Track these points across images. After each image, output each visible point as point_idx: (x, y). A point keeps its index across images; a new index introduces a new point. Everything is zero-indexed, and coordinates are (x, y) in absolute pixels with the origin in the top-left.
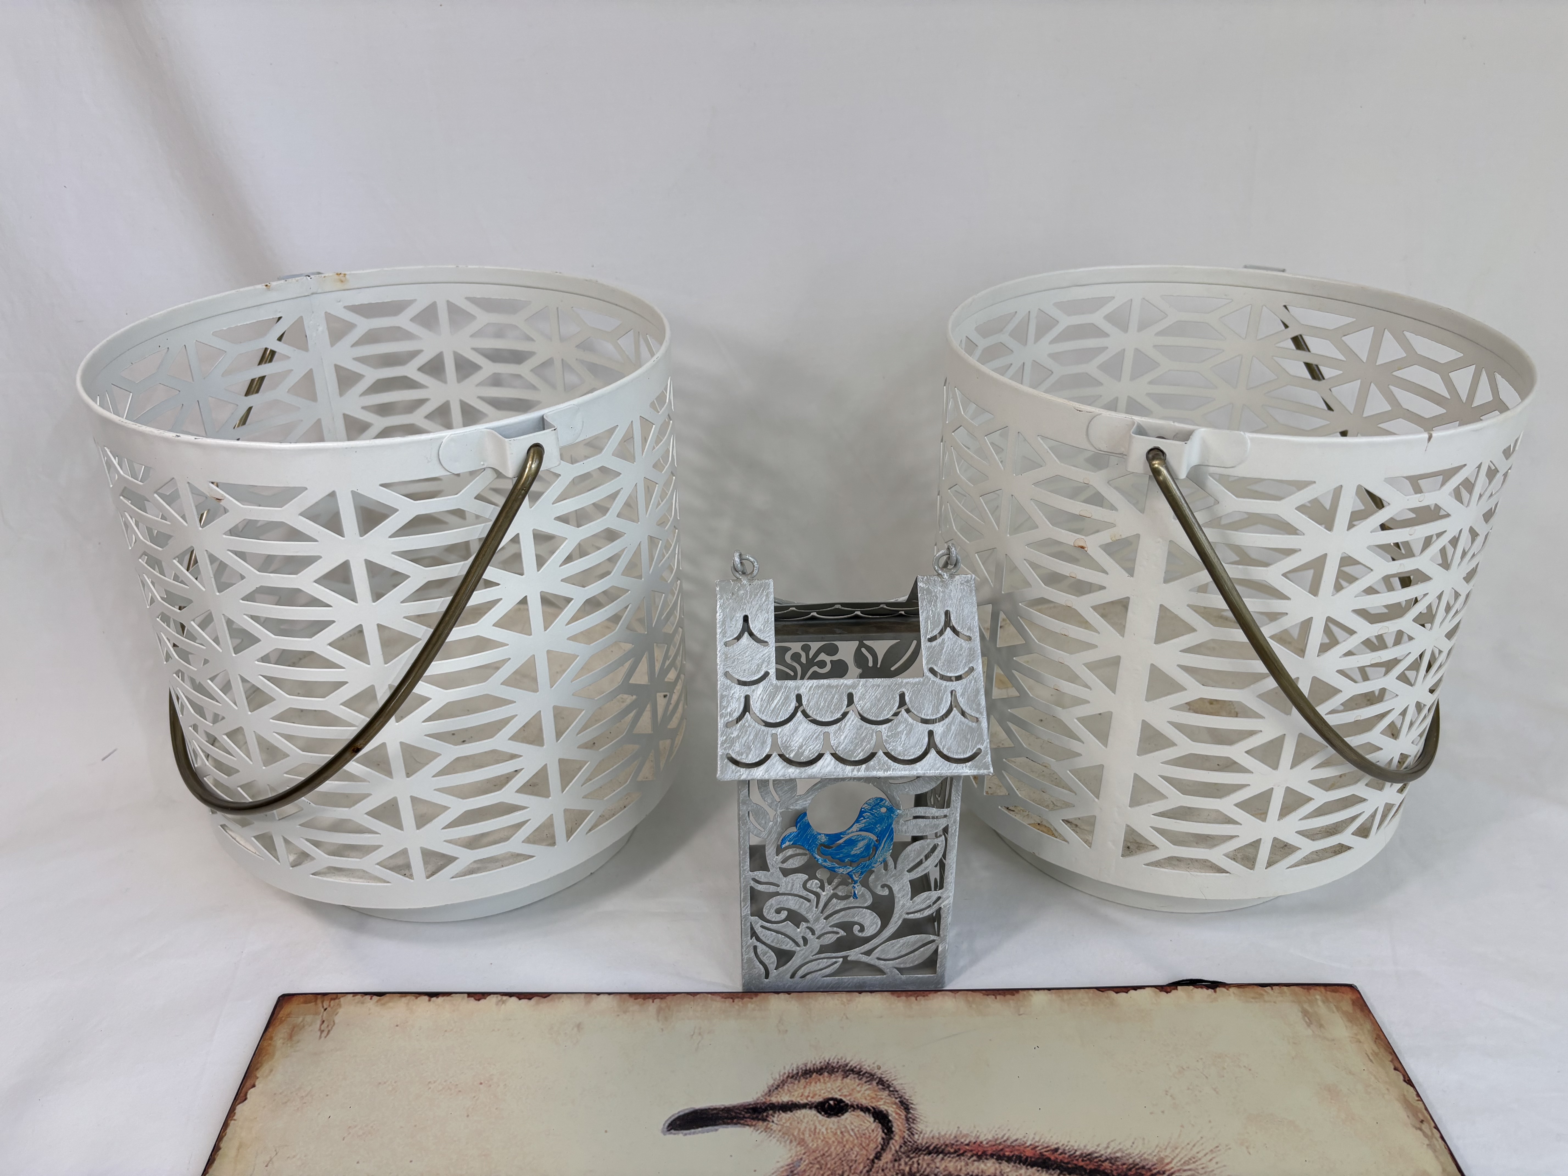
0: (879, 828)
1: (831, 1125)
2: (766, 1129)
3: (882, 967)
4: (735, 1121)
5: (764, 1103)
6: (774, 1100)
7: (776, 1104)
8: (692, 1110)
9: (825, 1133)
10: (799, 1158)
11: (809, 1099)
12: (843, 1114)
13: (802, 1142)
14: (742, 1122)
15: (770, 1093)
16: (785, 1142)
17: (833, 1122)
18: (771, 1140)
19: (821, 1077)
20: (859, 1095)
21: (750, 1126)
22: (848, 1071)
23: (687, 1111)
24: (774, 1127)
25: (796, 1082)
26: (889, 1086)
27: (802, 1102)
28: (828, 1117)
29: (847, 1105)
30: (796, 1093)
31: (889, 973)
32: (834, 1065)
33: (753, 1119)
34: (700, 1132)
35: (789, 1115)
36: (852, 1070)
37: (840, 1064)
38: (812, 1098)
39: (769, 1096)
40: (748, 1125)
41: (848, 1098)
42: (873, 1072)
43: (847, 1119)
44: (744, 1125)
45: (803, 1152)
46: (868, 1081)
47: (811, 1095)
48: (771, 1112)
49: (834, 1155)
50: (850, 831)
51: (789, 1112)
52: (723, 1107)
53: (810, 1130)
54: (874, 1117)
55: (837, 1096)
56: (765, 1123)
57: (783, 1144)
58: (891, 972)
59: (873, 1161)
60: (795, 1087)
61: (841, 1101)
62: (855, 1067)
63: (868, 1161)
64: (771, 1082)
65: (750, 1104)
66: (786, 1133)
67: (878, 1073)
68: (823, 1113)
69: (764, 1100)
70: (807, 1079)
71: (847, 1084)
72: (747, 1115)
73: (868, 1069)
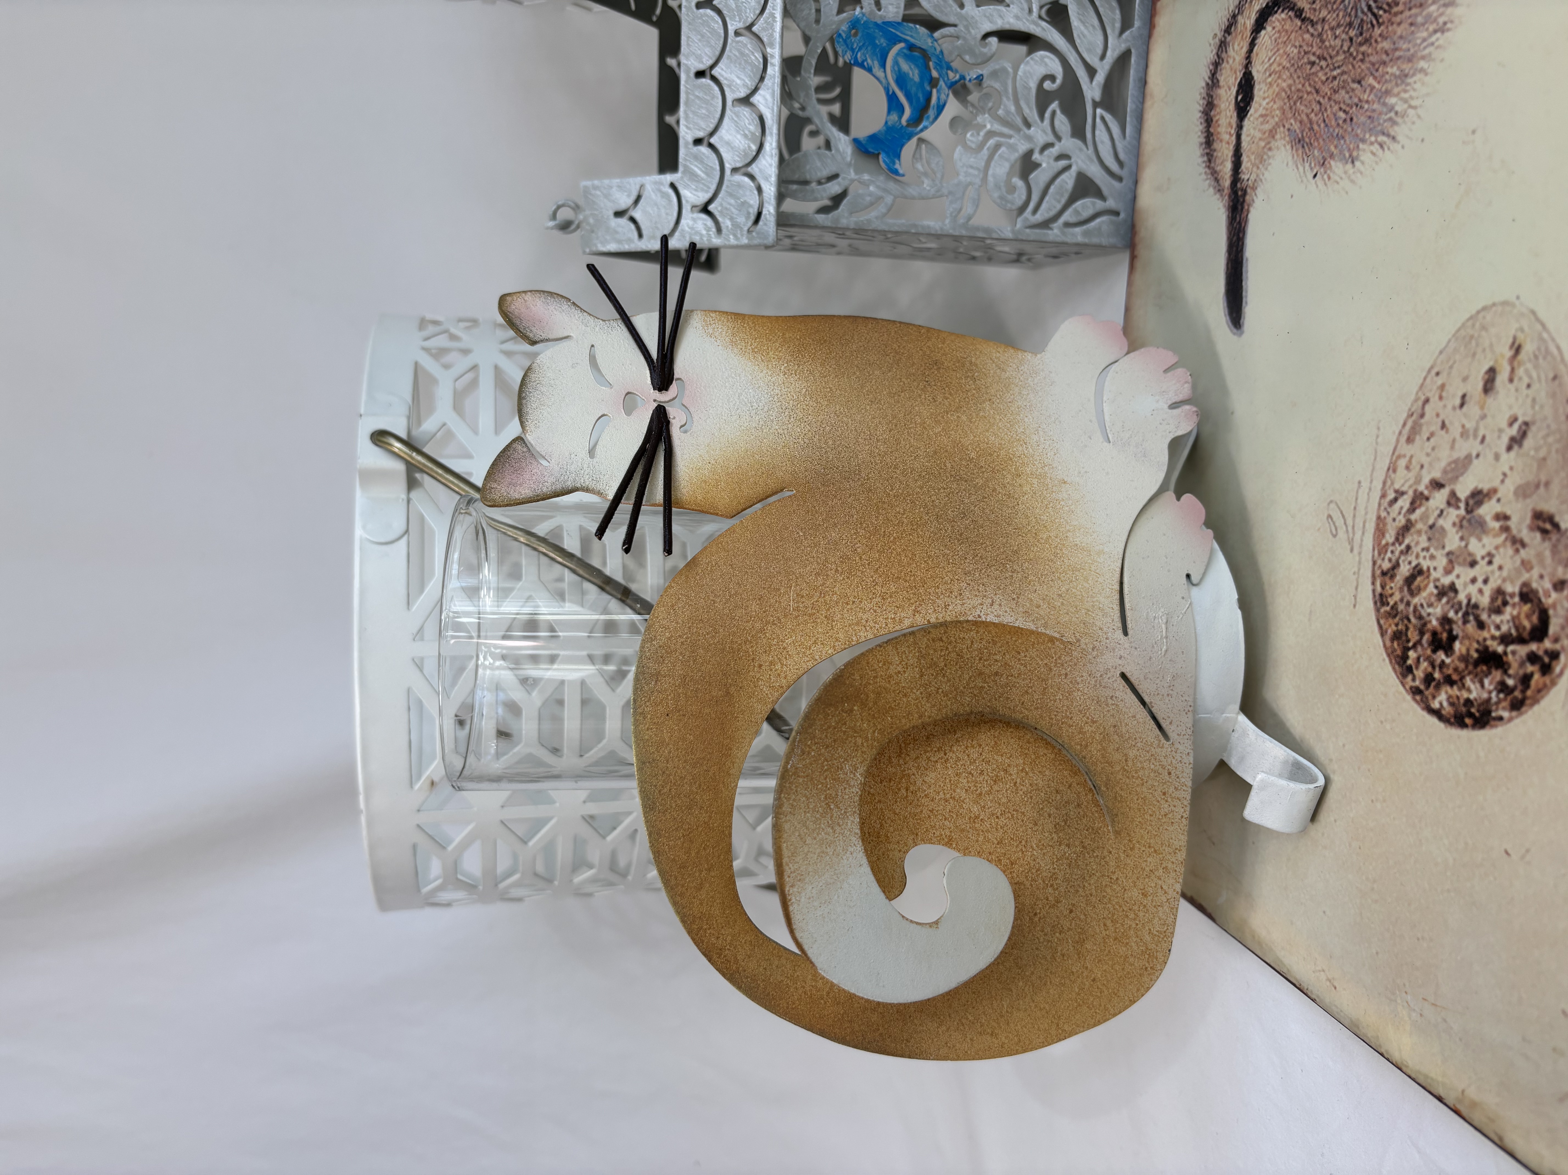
0: (882, 42)
1: (1261, 93)
2: (1254, 189)
3: (1117, 53)
4: (1241, 235)
5: (1230, 196)
6: (1227, 183)
7: (1232, 179)
8: (1225, 298)
9: (1267, 100)
10: (1287, 133)
11: (1233, 131)
12: (1253, 78)
13: (1272, 134)
14: (1243, 225)
15: (1220, 190)
16: (1269, 157)
17: (1259, 91)
18: (1265, 179)
19: (1214, 120)
20: (1238, 59)
21: (1248, 211)
22: (1213, 82)
23: (1226, 304)
24: (1253, 178)
25: (1215, 154)
26: (1234, 16)
27: (1234, 142)
28: (1253, 99)
29: (1244, 74)
30: (1226, 152)
31: (1128, 44)
32: (1205, 103)
33: (1242, 209)
34: (1246, 284)
35: (1244, 158)
36: (1213, 75)
37: (1205, 95)
38: (1232, 128)
39: (1223, 190)
40: (1247, 215)
41: (1238, 73)
42: (1218, 43)
43: (1258, 71)
44: (1246, 221)
45: (1282, 128)
46: (1226, 49)
47: (1229, 130)
48: (1239, 185)
49: (1290, 82)
50: (884, 81)
51: (1242, 159)
52: (1227, 255)
53: (1262, 123)
54: (1260, 31)
55: (1234, 90)
56: (1249, 190)
57: (1271, 161)
58: (1127, 40)
59: (1303, 20)
60: (1220, 154)
61: (1240, 85)
62: (1211, 71)
63: (1303, 27)
64: (1211, 190)
65: (1228, 216)
66: (1261, 160)
67: (1220, 35)
68: (1248, 108)
69: (1227, 197)
70: (1213, 140)
71: (1225, 80)
72: (1238, 219)
73: (1215, 52)
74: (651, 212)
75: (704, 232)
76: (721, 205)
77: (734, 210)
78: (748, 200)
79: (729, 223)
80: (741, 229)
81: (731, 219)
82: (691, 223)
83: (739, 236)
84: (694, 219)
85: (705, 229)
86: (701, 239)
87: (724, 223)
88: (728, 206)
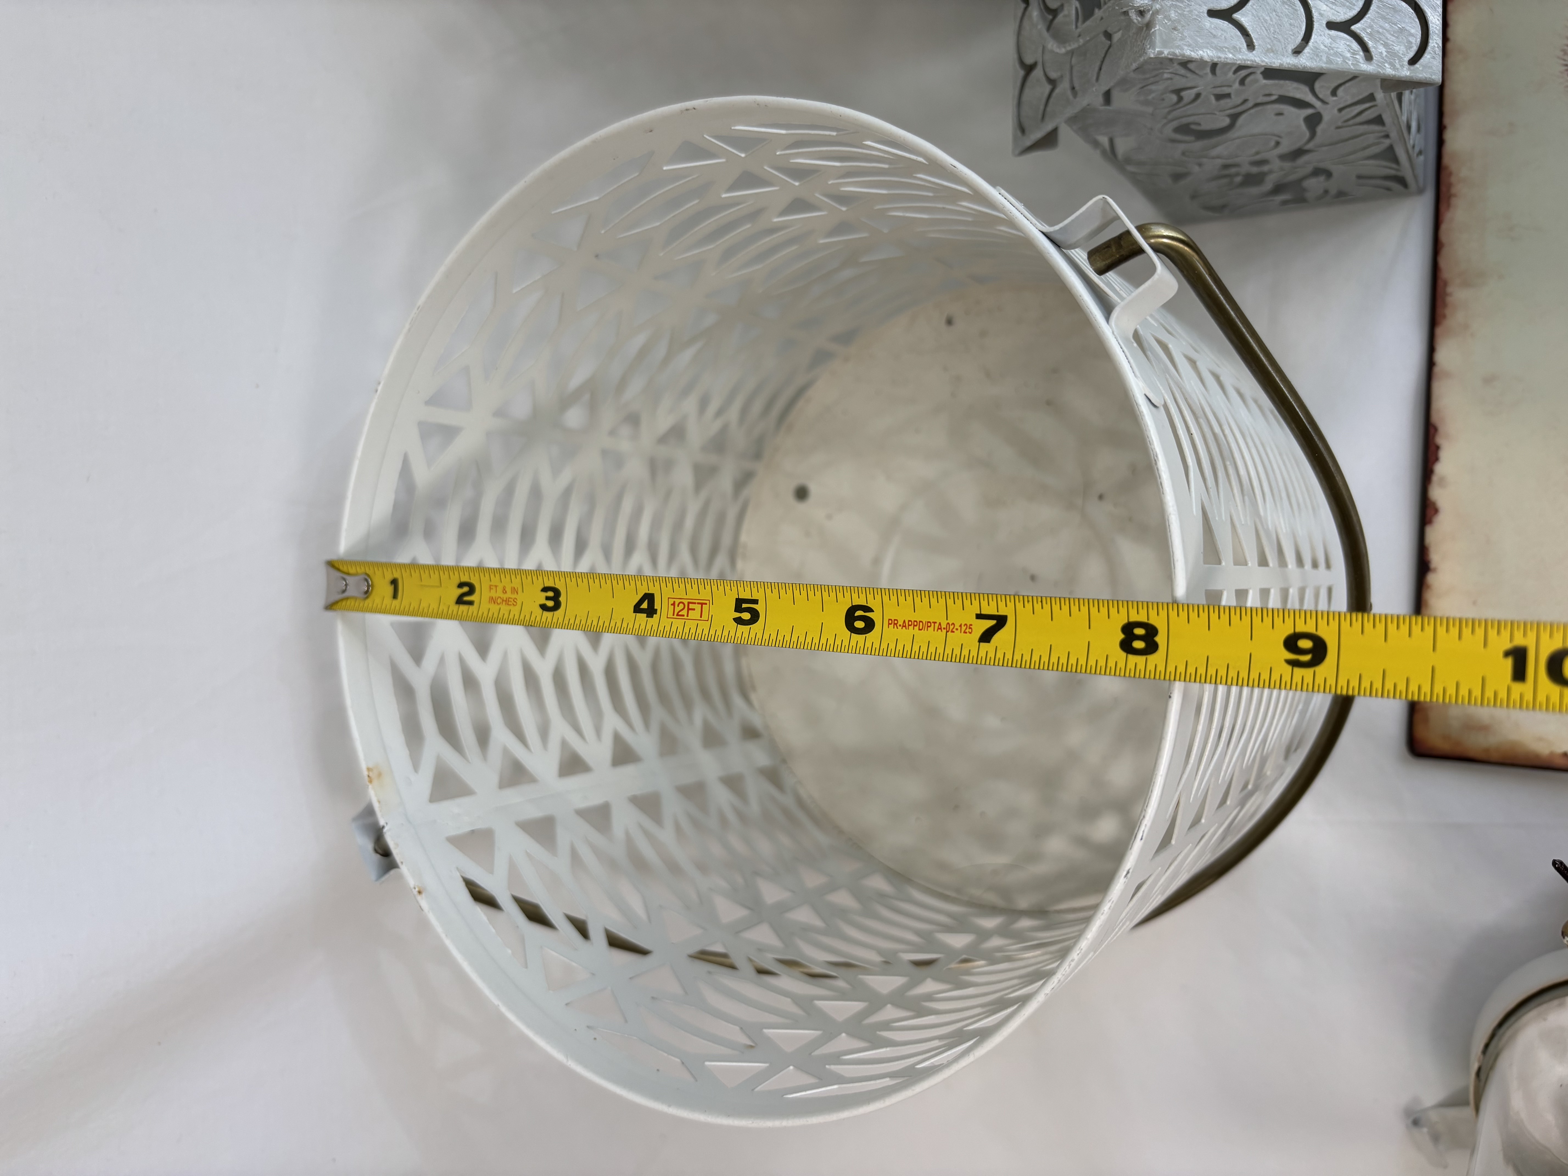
74: (1268, 18)
75: (1348, 55)
76: (1371, 27)
77: (1389, 36)
78: (1408, 28)
79: (1383, 50)
80: (1400, 58)
81: (1386, 45)
82: (1328, 41)
83: (1398, 66)
84: (1331, 37)
85: (1349, 51)
86: (1344, 61)
87: (1376, 48)
88: (1381, 30)
